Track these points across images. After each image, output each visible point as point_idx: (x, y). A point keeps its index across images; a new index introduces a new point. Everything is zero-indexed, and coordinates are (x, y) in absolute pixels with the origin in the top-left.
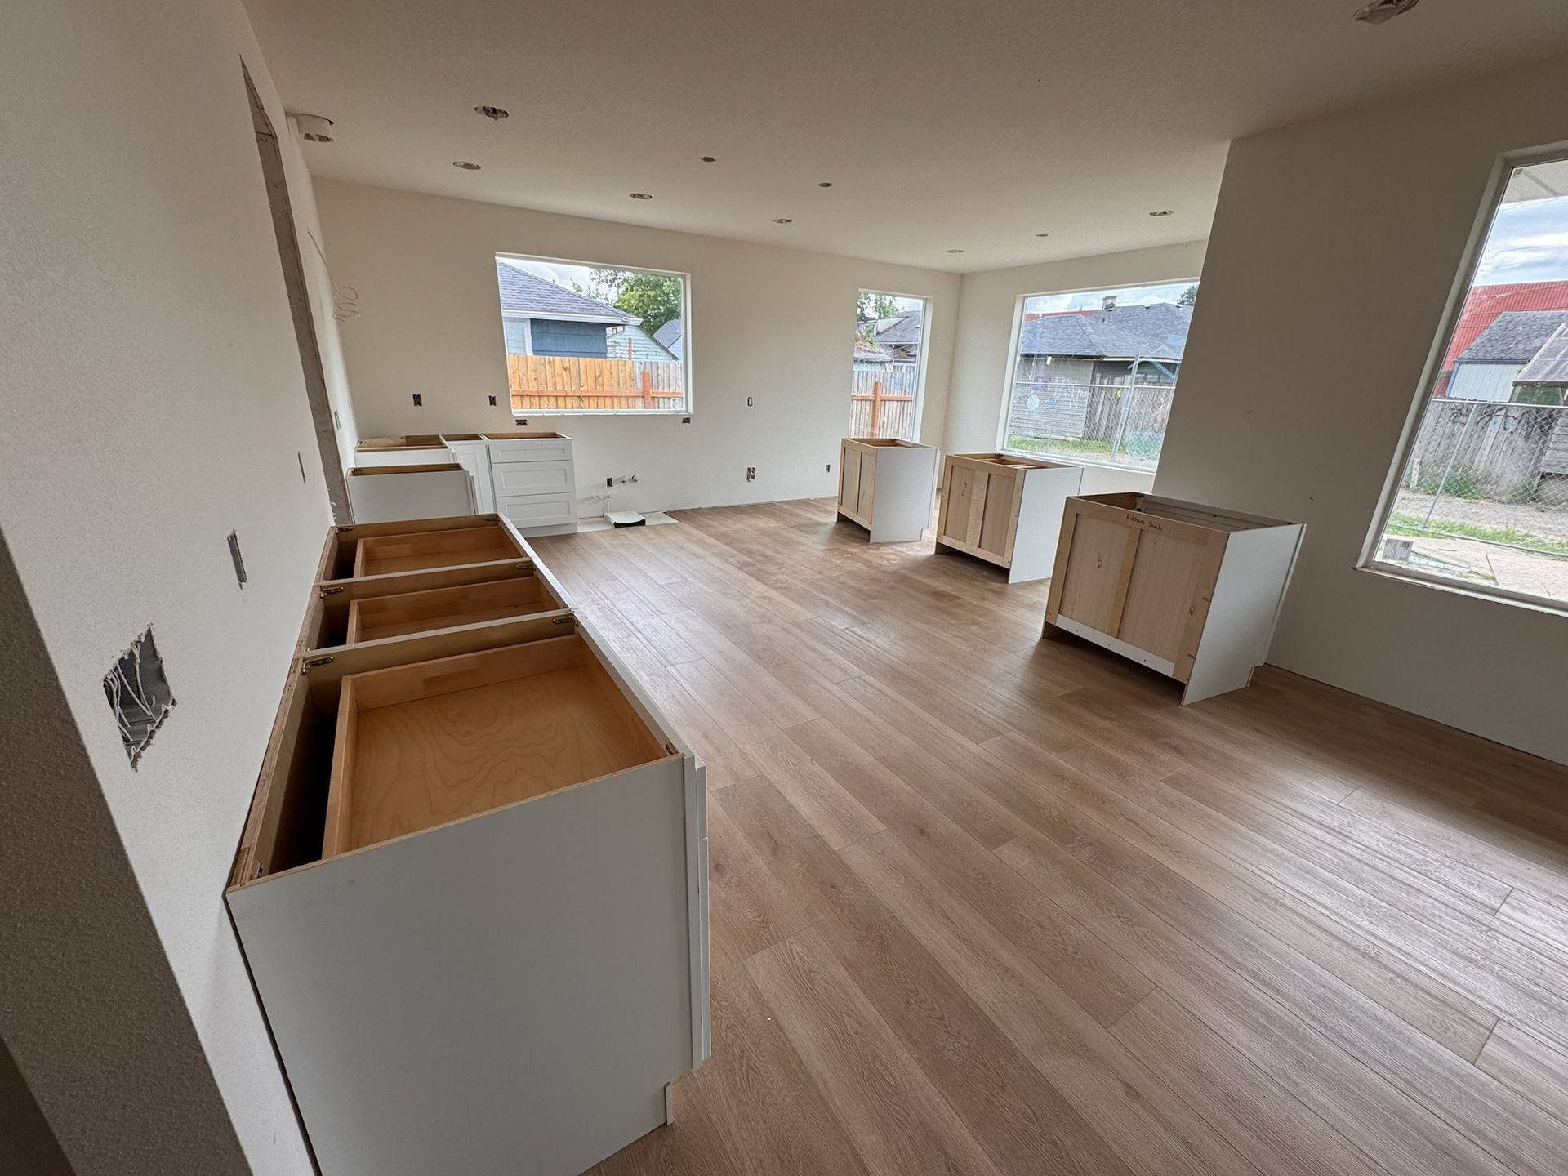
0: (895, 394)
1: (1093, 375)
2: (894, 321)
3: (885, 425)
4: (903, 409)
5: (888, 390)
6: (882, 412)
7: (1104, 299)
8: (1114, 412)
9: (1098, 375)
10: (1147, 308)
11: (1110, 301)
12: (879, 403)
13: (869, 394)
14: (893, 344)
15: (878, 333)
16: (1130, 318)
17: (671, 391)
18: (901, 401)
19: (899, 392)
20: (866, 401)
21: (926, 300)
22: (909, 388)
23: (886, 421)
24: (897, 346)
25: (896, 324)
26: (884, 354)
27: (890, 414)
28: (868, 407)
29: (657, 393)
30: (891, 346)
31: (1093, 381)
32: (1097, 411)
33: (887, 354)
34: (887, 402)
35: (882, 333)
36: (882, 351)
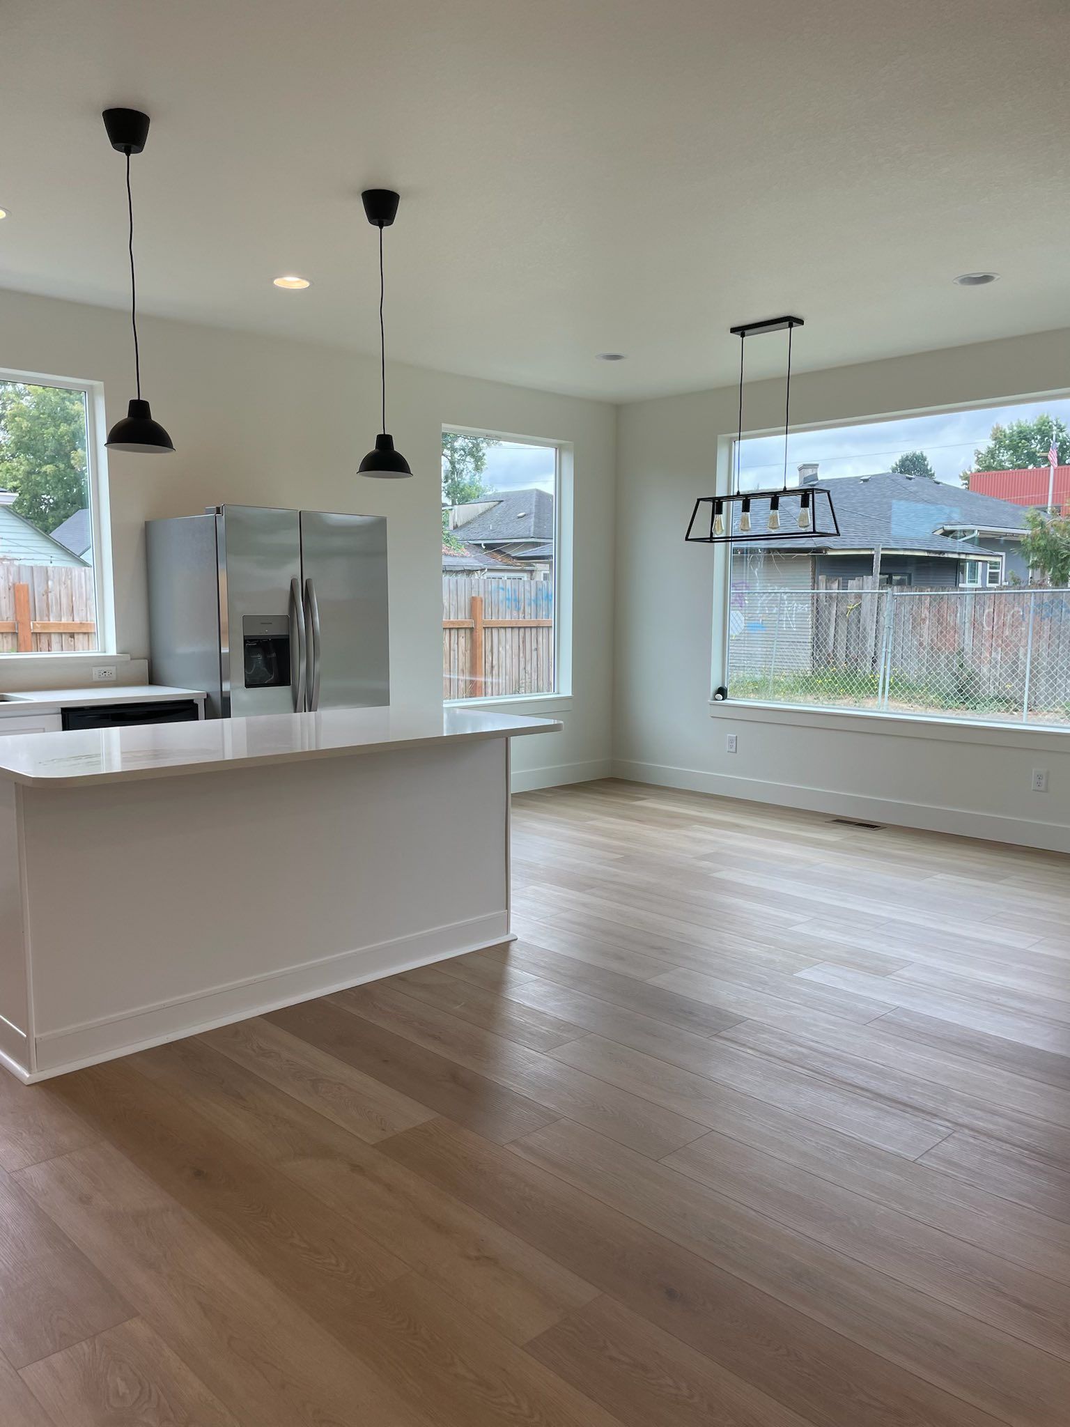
0: (508, 617)
1: (813, 578)
2: (481, 508)
3: (496, 669)
4: (524, 642)
5: (495, 610)
6: (488, 648)
7: (800, 469)
8: (854, 636)
9: (822, 578)
10: (865, 481)
11: (809, 472)
12: (481, 635)
13: (462, 617)
14: (482, 542)
15: (456, 527)
16: (843, 496)
17: (77, 620)
18: (519, 628)
19: (515, 614)
20: (458, 629)
21: (559, 448)
22: (530, 605)
23: (495, 662)
24: (489, 547)
25: (484, 513)
26: (469, 559)
27: (502, 652)
28: (462, 641)
29: (44, 626)
30: (479, 545)
31: (815, 584)
32: (828, 635)
33: (475, 558)
34: (495, 631)
35: (463, 526)
36: (466, 553)
